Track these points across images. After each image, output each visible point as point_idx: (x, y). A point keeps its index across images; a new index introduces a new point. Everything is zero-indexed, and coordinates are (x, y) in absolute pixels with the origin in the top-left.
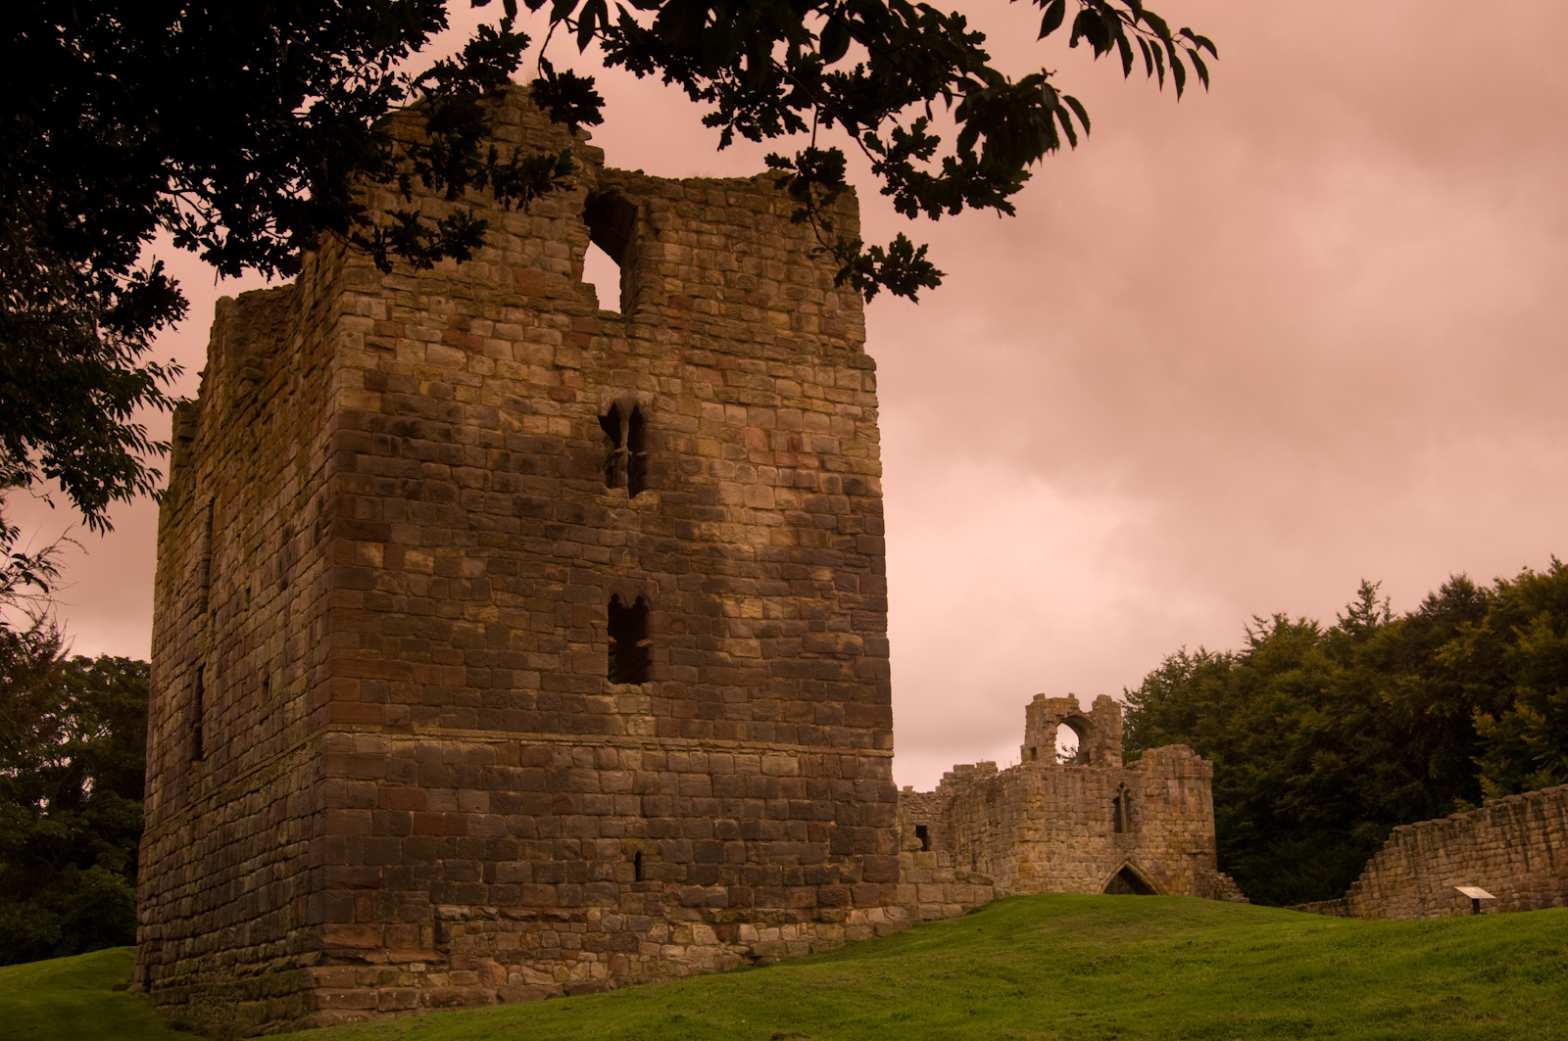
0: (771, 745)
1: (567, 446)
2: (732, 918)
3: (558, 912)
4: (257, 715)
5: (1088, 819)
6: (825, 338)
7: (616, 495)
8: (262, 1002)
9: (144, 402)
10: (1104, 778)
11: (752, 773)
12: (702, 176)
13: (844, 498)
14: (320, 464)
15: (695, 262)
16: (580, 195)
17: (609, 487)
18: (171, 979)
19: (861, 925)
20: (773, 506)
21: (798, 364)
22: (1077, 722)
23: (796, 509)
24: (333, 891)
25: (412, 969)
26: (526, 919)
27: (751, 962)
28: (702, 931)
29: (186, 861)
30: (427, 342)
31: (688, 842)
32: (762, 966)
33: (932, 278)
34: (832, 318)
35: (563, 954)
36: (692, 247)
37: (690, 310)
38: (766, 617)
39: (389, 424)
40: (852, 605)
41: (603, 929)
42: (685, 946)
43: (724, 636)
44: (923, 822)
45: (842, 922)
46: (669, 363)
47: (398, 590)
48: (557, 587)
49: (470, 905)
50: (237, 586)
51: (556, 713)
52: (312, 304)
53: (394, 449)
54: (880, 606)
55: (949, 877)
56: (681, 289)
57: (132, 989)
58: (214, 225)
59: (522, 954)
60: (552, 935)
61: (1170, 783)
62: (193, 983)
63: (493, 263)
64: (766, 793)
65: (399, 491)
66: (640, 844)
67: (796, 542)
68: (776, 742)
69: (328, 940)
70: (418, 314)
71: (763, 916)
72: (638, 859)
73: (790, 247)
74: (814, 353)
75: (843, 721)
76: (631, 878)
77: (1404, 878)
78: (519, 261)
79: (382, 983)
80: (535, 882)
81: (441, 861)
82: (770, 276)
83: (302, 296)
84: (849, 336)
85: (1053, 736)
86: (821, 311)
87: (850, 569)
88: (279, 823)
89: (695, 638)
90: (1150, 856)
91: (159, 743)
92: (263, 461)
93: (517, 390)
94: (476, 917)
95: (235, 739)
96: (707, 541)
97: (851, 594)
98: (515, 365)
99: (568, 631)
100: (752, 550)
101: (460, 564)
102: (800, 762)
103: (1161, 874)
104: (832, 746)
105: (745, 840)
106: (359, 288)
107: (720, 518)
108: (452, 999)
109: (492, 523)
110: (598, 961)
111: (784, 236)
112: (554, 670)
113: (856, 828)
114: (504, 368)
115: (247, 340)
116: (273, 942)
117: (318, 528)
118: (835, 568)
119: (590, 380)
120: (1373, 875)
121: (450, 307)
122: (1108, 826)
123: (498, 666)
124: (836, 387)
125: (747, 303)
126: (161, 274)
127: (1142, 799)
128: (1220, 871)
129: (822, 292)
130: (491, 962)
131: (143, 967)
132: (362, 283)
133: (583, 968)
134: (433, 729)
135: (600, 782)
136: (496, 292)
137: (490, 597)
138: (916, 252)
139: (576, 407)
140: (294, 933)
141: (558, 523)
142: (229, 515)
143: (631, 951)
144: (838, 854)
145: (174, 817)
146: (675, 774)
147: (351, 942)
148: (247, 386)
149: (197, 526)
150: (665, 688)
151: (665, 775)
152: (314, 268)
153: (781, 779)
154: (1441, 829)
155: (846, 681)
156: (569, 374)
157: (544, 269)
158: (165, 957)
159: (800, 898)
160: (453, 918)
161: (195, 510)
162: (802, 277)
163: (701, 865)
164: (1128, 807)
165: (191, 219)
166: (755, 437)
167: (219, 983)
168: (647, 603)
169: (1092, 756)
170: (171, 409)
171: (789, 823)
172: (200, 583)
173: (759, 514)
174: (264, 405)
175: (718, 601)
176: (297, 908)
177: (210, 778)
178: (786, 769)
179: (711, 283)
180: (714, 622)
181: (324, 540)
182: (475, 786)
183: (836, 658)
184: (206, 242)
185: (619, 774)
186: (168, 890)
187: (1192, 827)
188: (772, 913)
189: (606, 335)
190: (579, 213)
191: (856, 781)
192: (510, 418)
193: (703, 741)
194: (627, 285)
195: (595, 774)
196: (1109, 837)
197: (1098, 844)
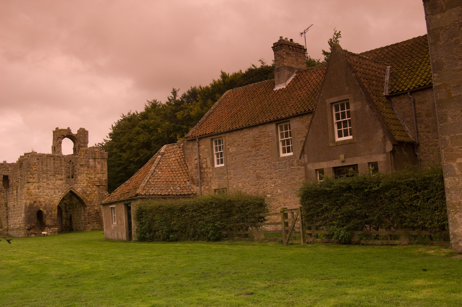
5: (55, 174)
10: (63, 159)
22: (72, 137)
44: (6, 173)
61: (90, 160)
85: (61, 143)
90: (80, 187)
103: (85, 193)
122: (64, 176)
127: (79, 166)
187: (98, 176)
196: (64, 180)
197: (59, 183)
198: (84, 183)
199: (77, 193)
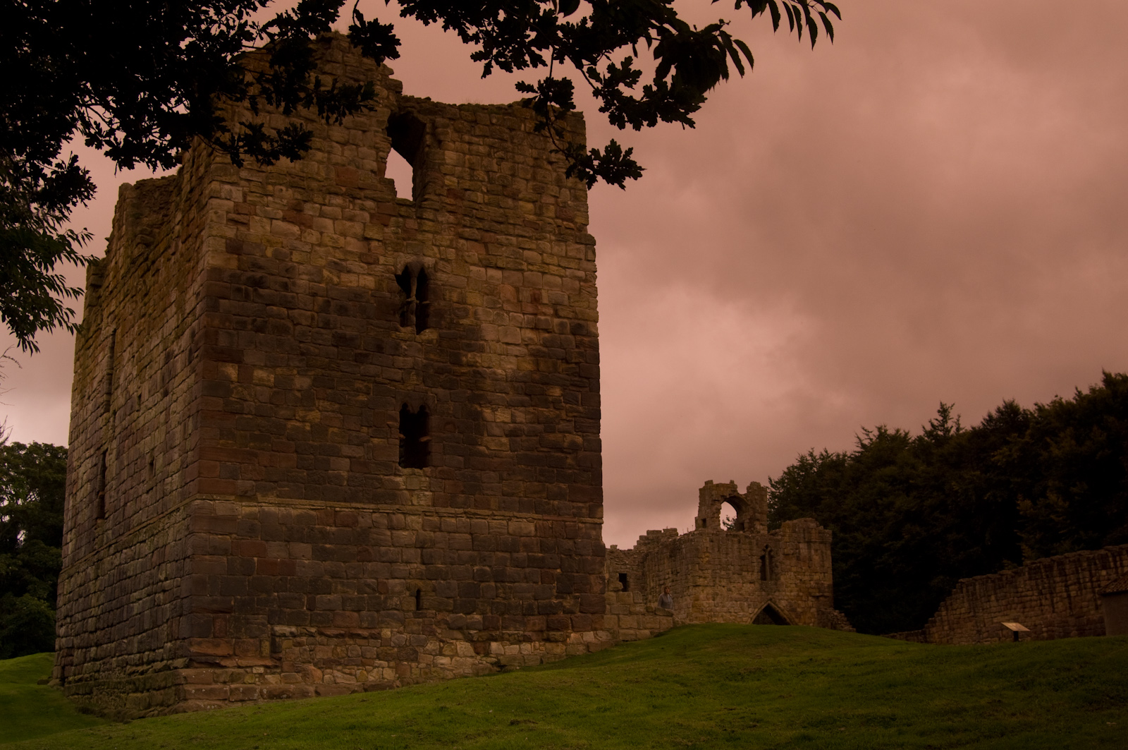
0: (515, 514)
1: (372, 296)
2: (485, 638)
3: (360, 632)
4: (145, 487)
5: (742, 570)
6: (559, 221)
7: (407, 331)
8: (146, 694)
9: (64, 258)
10: (754, 541)
11: (501, 534)
12: (473, 102)
13: (571, 337)
14: (193, 306)
15: (467, 165)
16: (383, 113)
17: (403, 325)
18: (80, 676)
19: (578, 644)
20: (520, 342)
21: (540, 240)
22: (735, 501)
23: (536, 344)
24: (199, 615)
25: (254, 671)
26: (337, 636)
27: (498, 669)
28: (463, 647)
29: (92, 592)
30: (272, 219)
31: (454, 583)
32: (505, 672)
33: (635, 172)
34: (564, 207)
35: (363, 662)
36: (465, 154)
37: (463, 200)
38: (514, 422)
39: (243, 278)
40: (575, 414)
41: (392, 644)
42: (452, 657)
43: (482, 435)
44: (623, 571)
45: (564, 642)
46: (446, 237)
47: (248, 398)
48: (363, 398)
49: (297, 626)
50: (131, 393)
51: (361, 488)
52: (189, 190)
53: (247, 297)
54: (596, 415)
55: (642, 610)
56: (456, 184)
57: (51, 683)
58: (114, 130)
59: (334, 661)
60: (355, 648)
61: (801, 546)
62: (96, 679)
63: (320, 162)
64: (511, 548)
65: (250, 327)
66: (420, 583)
67: (536, 368)
68: (519, 511)
69: (194, 649)
70: (265, 199)
71: (507, 636)
72: (418, 595)
73: (536, 156)
74: (551, 232)
75: (568, 498)
76: (413, 608)
77: (966, 616)
78: (339, 161)
79: (233, 681)
80: (343, 610)
81: (276, 594)
82: (521, 176)
83: (182, 184)
84: (576, 220)
85: (718, 511)
86: (557, 202)
87: (574, 389)
88: (159, 565)
89: (462, 436)
90: (786, 598)
91: (73, 506)
92: (151, 303)
93: (337, 255)
94: (301, 635)
95: (129, 504)
96: (472, 366)
97: (575, 406)
98: (335, 236)
99: (370, 429)
100: (504, 374)
101: (293, 380)
102: (536, 526)
103: (793, 610)
104: (559, 515)
105: (496, 582)
106: (223, 179)
107: (481, 350)
108: (283, 693)
109: (317, 351)
110: (389, 667)
111: (531, 147)
112: (360, 457)
113: (575, 574)
114: (328, 239)
115: (142, 215)
116: (154, 650)
117: (191, 352)
118: (564, 387)
119: (390, 249)
120: (944, 613)
121: (288, 194)
122: (756, 576)
123: (320, 454)
124: (566, 256)
125: (504, 195)
126: (76, 164)
127: (782, 556)
128: (835, 608)
129: (558, 188)
130: (312, 667)
131: (60, 668)
132: (226, 175)
133: (378, 672)
134: (272, 499)
135: (392, 539)
136: (322, 184)
137: (315, 404)
138: (623, 153)
139: (379, 268)
140: (169, 644)
141: (365, 352)
142: (127, 342)
143: (412, 661)
144: (562, 593)
145: (83, 560)
146: (446, 534)
147: (210, 651)
148: (141, 248)
149: (103, 350)
150: (441, 471)
151: (439, 534)
152: (191, 164)
153: (522, 538)
154: (993, 582)
155: (570, 469)
156: (374, 244)
157: (358, 167)
158: (76, 661)
160: (284, 635)
161: (102, 338)
162: (544, 177)
163: (464, 599)
164: (771, 562)
165: (98, 125)
166: (508, 291)
167: (115, 680)
168: (427, 410)
169: (746, 525)
170: (83, 264)
171: (527, 570)
172: (105, 391)
173: (509, 347)
174: (153, 262)
175: (479, 409)
176: (171, 626)
177: (110, 532)
178: (526, 531)
179: (478, 180)
180: (476, 424)
181: (195, 361)
182: (301, 540)
183: (563, 452)
184: (109, 143)
185: (405, 533)
186: (79, 612)
187: (816, 577)
188: (514, 634)
189: (401, 216)
190: (384, 127)
191: (576, 540)
192: (331, 275)
193: (466, 510)
194: (418, 180)
195: (388, 533)
196: (756, 584)
197: (749, 588)
198: (791, 591)
199: (780, 611)
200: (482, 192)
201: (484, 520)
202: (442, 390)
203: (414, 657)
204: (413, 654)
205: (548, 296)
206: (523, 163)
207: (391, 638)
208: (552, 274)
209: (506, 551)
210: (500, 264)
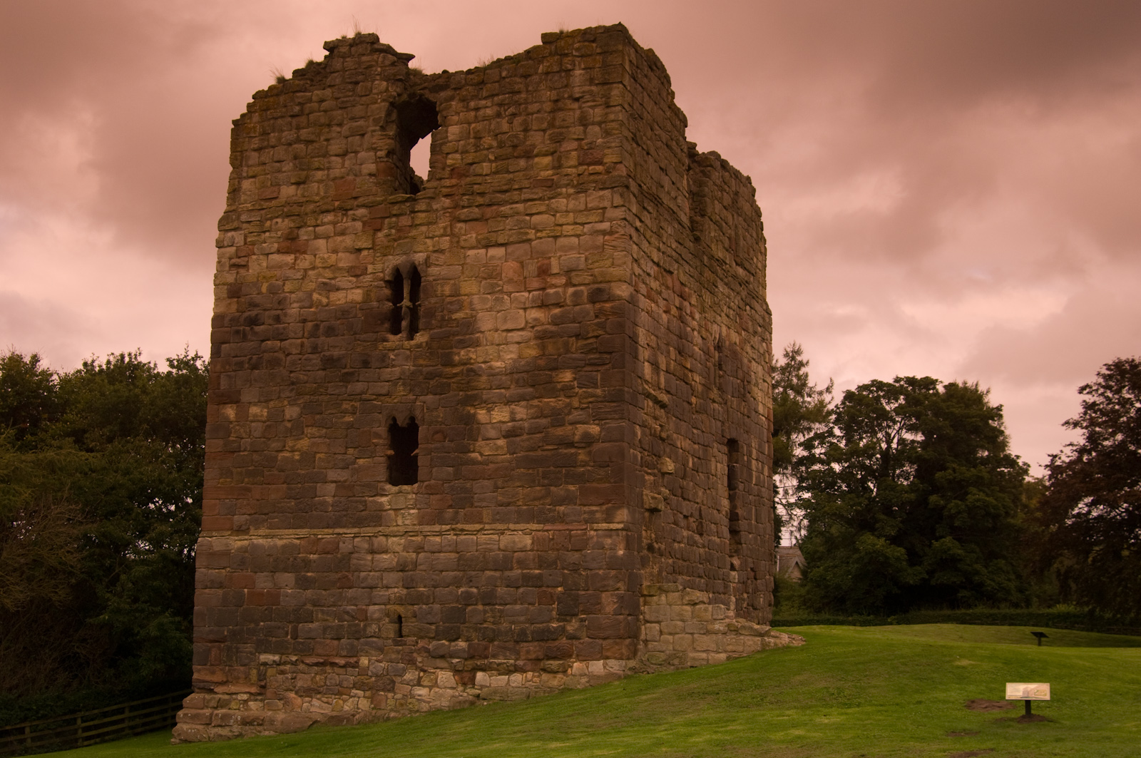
0: (511, 526)
2: (471, 667)
3: (337, 661)
6: (582, 168)
7: (396, 339)
11: (491, 550)
13: (588, 306)
15: (472, 135)
16: (380, 109)
19: (580, 675)
20: (523, 325)
21: (553, 198)
23: (543, 324)
24: (199, 644)
26: (317, 664)
28: (445, 677)
30: (268, 254)
31: (437, 607)
34: (591, 148)
35: (340, 691)
36: (469, 124)
37: (465, 177)
38: (513, 420)
39: (242, 320)
40: (590, 400)
41: (370, 673)
42: (431, 688)
43: (476, 440)
45: (565, 672)
46: (442, 225)
47: (244, 435)
48: (349, 419)
49: (280, 654)
51: (344, 513)
53: (245, 336)
56: (460, 161)
59: (313, 690)
60: (334, 676)
63: (320, 181)
64: (503, 565)
65: (247, 366)
66: (400, 610)
67: (541, 353)
68: (517, 523)
69: (195, 676)
70: (263, 236)
71: (495, 666)
72: (399, 621)
73: (553, 98)
74: (568, 185)
75: (578, 502)
76: (394, 635)
78: (337, 175)
79: (219, 707)
80: (324, 638)
81: (262, 624)
82: (537, 128)
84: (605, 161)
86: (580, 145)
87: (591, 368)
89: (452, 445)
93: (327, 275)
94: (285, 663)
96: (465, 364)
97: (589, 390)
98: (327, 255)
99: (356, 450)
100: (503, 366)
101: (284, 411)
102: (533, 538)
104: (565, 523)
105: (484, 605)
106: (227, 227)
107: (476, 344)
108: (254, 720)
109: (306, 378)
110: (364, 697)
111: (550, 89)
112: (345, 481)
113: (582, 593)
114: (320, 260)
118: (576, 369)
119: (378, 254)
121: (284, 224)
123: (307, 482)
124: (587, 209)
125: (514, 157)
129: (582, 128)
130: (292, 695)
132: (228, 223)
133: (353, 702)
134: (262, 531)
135: (372, 563)
136: (318, 204)
137: (303, 432)
139: (368, 278)
141: (351, 370)
143: (389, 691)
144: (565, 615)
146: (429, 554)
147: (208, 678)
150: (427, 486)
151: (421, 555)
153: (516, 554)
155: (583, 466)
156: (364, 253)
157: (356, 175)
159: (528, 652)
160: (268, 664)
162: (564, 120)
163: (447, 625)
166: (510, 268)
168: (416, 422)
171: (522, 590)
173: (510, 334)
175: (472, 411)
178: (520, 546)
179: (484, 149)
180: (468, 429)
182: (285, 570)
183: (573, 447)
185: (386, 556)
189: (395, 215)
190: (381, 124)
191: (584, 552)
192: (320, 297)
193: (453, 526)
195: (369, 557)
200: (490, 161)
201: (472, 537)
202: (432, 396)
203: (391, 687)
204: (389, 685)
205: (559, 263)
206: (538, 112)
207: (368, 667)
208: (565, 236)
209: (496, 570)
210: (501, 241)
